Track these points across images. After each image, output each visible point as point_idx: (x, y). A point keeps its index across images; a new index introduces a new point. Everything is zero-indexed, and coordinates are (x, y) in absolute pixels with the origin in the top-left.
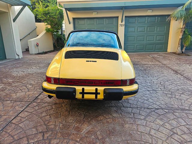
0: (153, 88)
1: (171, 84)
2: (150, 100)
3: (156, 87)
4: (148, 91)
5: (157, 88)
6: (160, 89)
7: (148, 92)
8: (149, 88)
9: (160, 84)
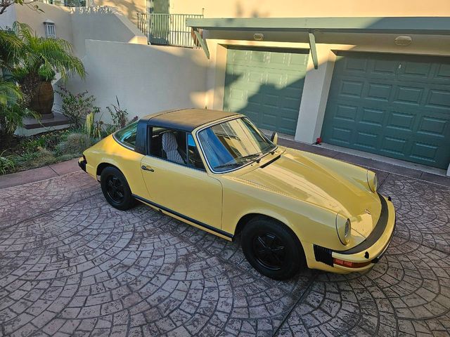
0: (80, 237)
1: (39, 278)
2: (75, 213)
3: (74, 244)
4: (86, 228)
5: (72, 242)
6: (66, 241)
7: (85, 224)
8: (88, 234)
9: (69, 260)
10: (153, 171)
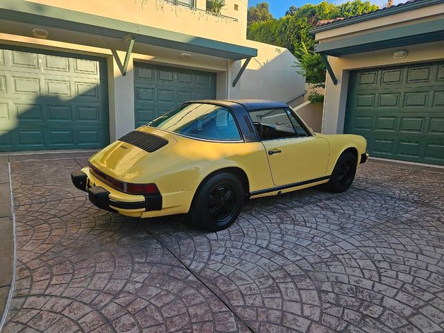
10: (280, 152)
